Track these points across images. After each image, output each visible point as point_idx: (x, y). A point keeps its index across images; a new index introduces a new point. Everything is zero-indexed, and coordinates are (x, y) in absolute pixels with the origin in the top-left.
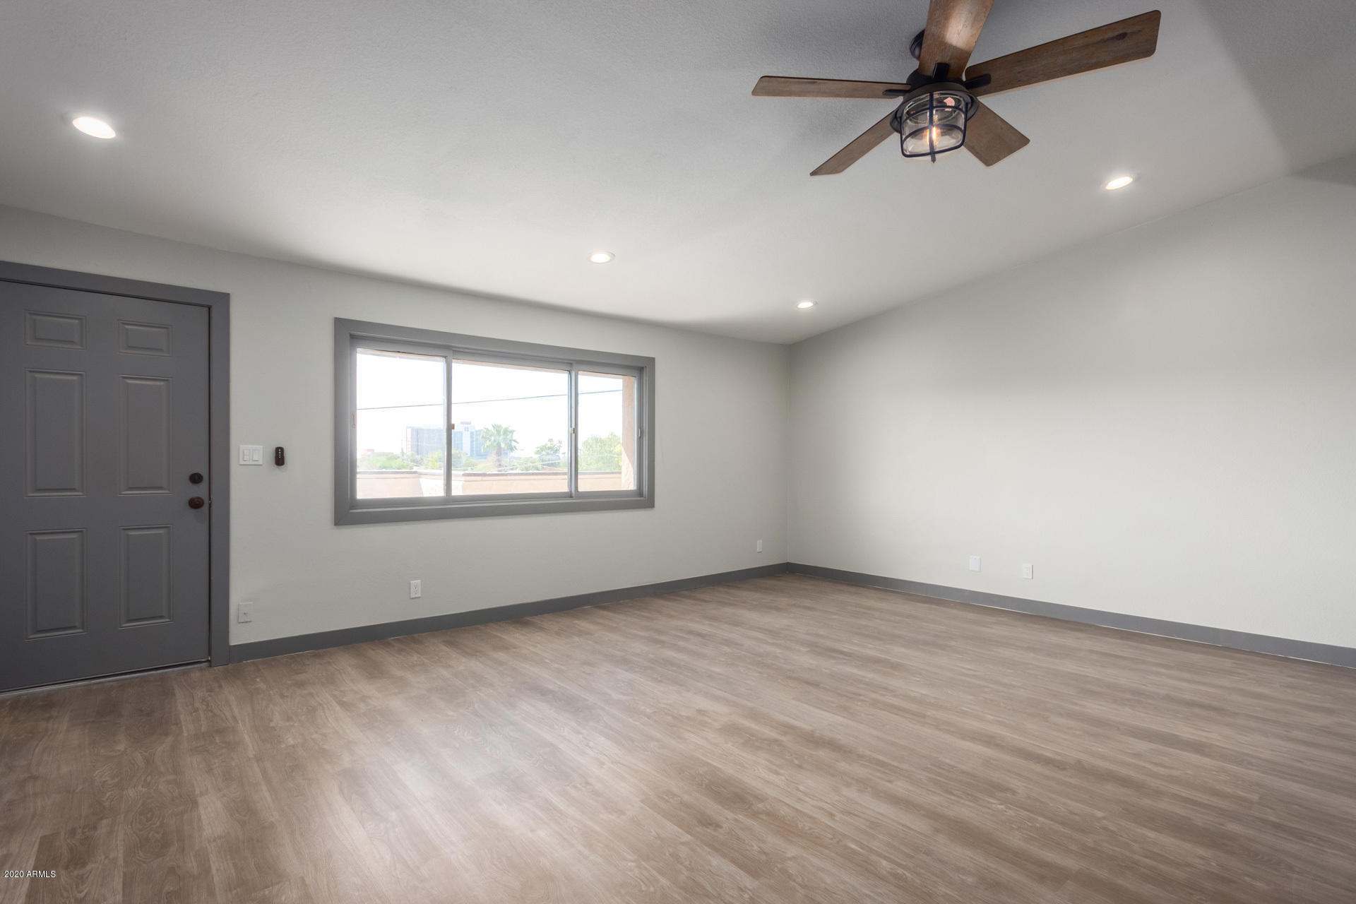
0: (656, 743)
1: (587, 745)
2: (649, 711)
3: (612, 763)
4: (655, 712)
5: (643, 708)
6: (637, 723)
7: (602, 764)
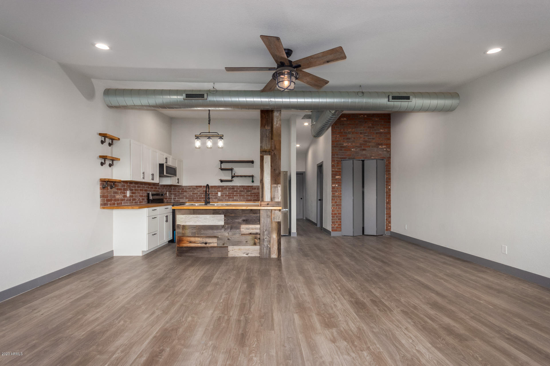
0: (374, 330)
1: (413, 341)
2: (365, 353)
3: (401, 328)
4: (361, 351)
5: (368, 358)
6: (378, 346)
7: (406, 329)
